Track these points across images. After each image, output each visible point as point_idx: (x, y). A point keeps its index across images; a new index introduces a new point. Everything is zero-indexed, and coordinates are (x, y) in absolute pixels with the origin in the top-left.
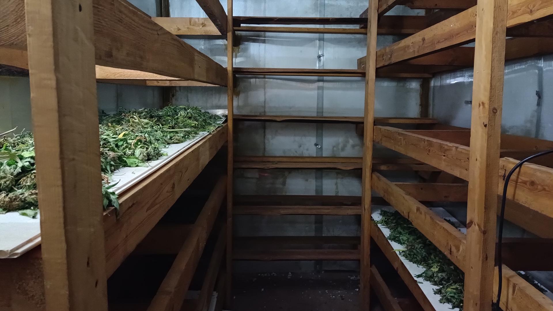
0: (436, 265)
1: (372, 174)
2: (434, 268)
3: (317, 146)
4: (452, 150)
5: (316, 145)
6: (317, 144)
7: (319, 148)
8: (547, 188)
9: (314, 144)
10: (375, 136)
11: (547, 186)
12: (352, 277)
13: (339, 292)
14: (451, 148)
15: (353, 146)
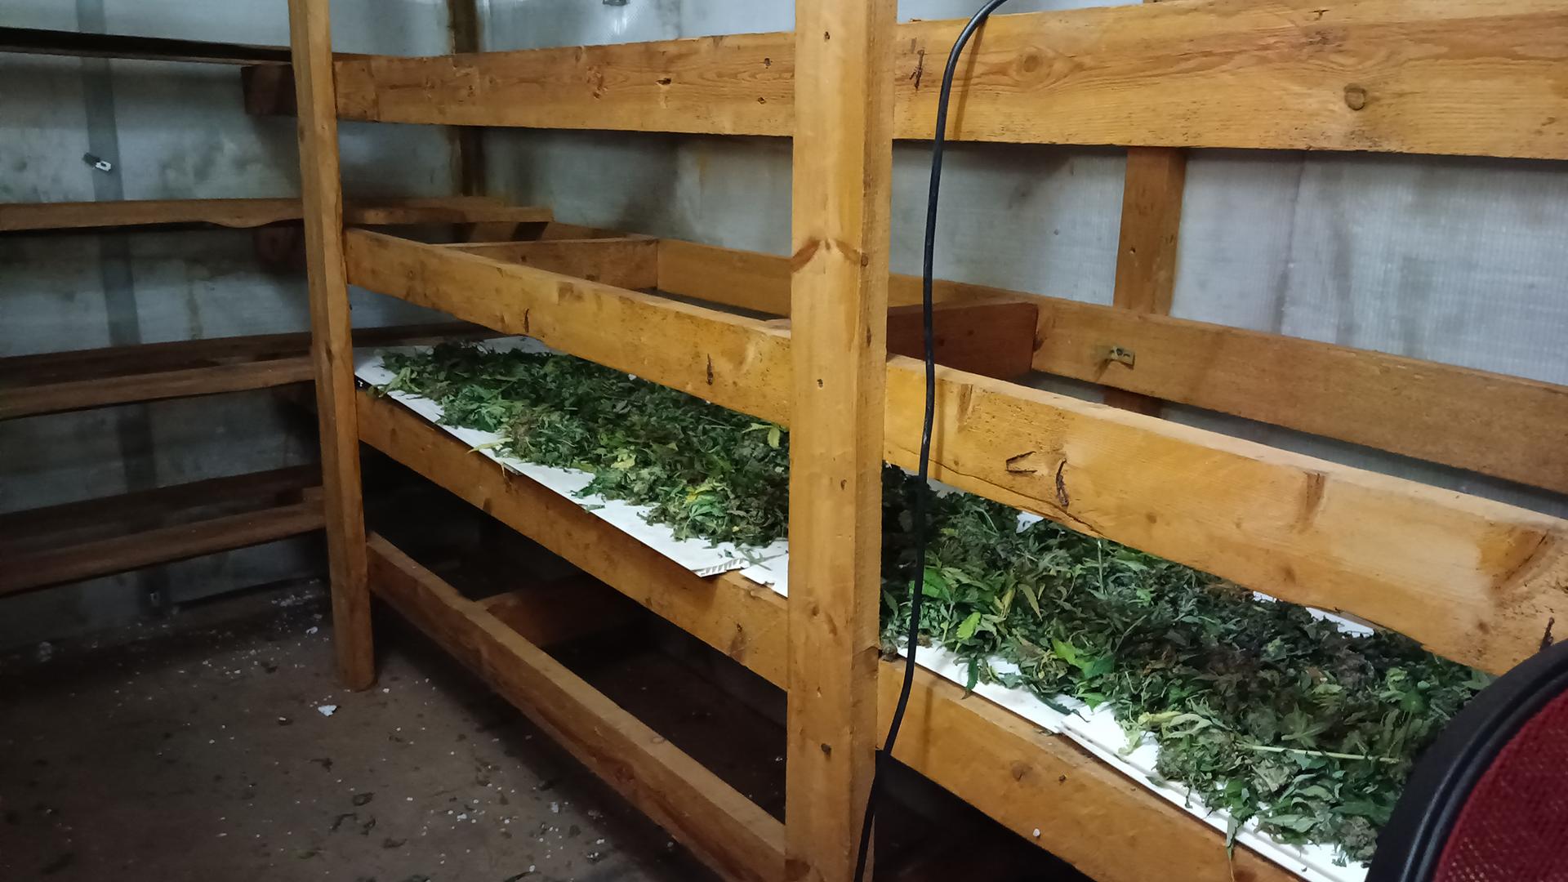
0: (625, 450)
1: (343, 233)
2: (622, 460)
3: (98, 165)
4: (696, 52)
5: (91, 159)
6: (96, 154)
7: (105, 171)
8: (1088, 61)
9: (83, 155)
10: (347, 96)
11: (1088, 54)
12: (284, 598)
13: (253, 652)
14: (694, 44)
15: (241, 164)
